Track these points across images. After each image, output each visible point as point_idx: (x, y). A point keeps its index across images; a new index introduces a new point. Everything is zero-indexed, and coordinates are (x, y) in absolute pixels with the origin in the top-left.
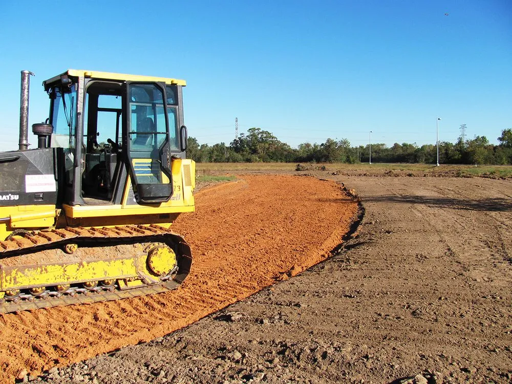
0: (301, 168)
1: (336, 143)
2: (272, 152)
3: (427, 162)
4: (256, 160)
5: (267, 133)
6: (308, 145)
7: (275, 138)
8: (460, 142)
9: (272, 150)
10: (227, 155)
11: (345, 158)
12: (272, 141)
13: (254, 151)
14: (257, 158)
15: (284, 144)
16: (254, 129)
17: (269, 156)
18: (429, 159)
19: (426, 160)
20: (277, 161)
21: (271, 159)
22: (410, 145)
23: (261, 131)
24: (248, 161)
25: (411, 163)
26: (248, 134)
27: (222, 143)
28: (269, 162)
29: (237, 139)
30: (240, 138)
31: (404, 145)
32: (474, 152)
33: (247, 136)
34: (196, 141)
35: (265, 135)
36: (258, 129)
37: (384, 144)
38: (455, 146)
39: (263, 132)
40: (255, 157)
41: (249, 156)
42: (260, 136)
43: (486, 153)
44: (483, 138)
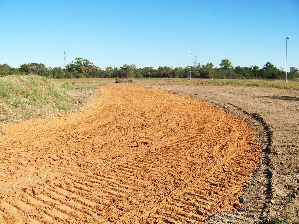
0: (118, 81)
1: (128, 67)
2: (91, 72)
3: (180, 77)
4: (82, 77)
5: (86, 60)
6: (110, 68)
7: (92, 63)
8: (199, 66)
9: (91, 70)
10: (64, 74)
11: (135, 75)
12: (90, 66)
13: (80, 72)
14: (82, 76)
15: (97, 67)
16: (79, 58)
17: (89, 74)
18: (181, 76)
19: (179, 76)
20: (94, 77)
21: (91, 76)
22: (168, 67)
23: (83, 59)
24: (77, 77)
25: (171, 78)
26: (76, 61)
27: (59, 67)
28: (90, 78)
29: (69, 64)
30: (71, 64)
31: (165, 68)
32: (208, 72)
33: (75, 63)
34: (44, 65)
35: (85, 62)
36: (82, 58)
37: (153, 67)
38: (196, 68)
39: (84, 60)
40: (80, 75)
41: (77, 75)
42: (83, 62)
43: (214, 72)
44: (211, 64)
